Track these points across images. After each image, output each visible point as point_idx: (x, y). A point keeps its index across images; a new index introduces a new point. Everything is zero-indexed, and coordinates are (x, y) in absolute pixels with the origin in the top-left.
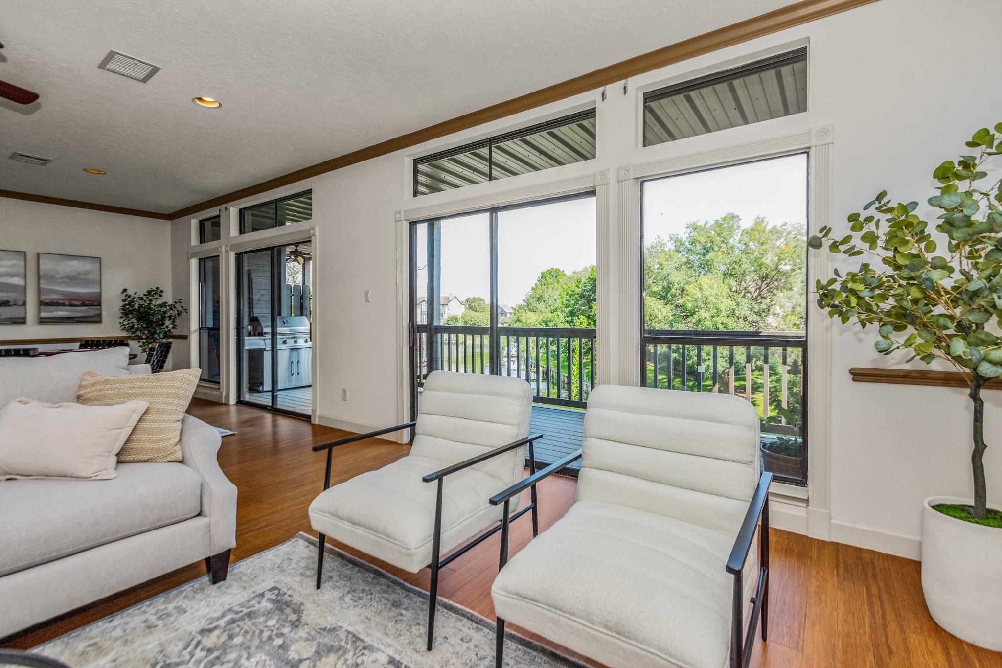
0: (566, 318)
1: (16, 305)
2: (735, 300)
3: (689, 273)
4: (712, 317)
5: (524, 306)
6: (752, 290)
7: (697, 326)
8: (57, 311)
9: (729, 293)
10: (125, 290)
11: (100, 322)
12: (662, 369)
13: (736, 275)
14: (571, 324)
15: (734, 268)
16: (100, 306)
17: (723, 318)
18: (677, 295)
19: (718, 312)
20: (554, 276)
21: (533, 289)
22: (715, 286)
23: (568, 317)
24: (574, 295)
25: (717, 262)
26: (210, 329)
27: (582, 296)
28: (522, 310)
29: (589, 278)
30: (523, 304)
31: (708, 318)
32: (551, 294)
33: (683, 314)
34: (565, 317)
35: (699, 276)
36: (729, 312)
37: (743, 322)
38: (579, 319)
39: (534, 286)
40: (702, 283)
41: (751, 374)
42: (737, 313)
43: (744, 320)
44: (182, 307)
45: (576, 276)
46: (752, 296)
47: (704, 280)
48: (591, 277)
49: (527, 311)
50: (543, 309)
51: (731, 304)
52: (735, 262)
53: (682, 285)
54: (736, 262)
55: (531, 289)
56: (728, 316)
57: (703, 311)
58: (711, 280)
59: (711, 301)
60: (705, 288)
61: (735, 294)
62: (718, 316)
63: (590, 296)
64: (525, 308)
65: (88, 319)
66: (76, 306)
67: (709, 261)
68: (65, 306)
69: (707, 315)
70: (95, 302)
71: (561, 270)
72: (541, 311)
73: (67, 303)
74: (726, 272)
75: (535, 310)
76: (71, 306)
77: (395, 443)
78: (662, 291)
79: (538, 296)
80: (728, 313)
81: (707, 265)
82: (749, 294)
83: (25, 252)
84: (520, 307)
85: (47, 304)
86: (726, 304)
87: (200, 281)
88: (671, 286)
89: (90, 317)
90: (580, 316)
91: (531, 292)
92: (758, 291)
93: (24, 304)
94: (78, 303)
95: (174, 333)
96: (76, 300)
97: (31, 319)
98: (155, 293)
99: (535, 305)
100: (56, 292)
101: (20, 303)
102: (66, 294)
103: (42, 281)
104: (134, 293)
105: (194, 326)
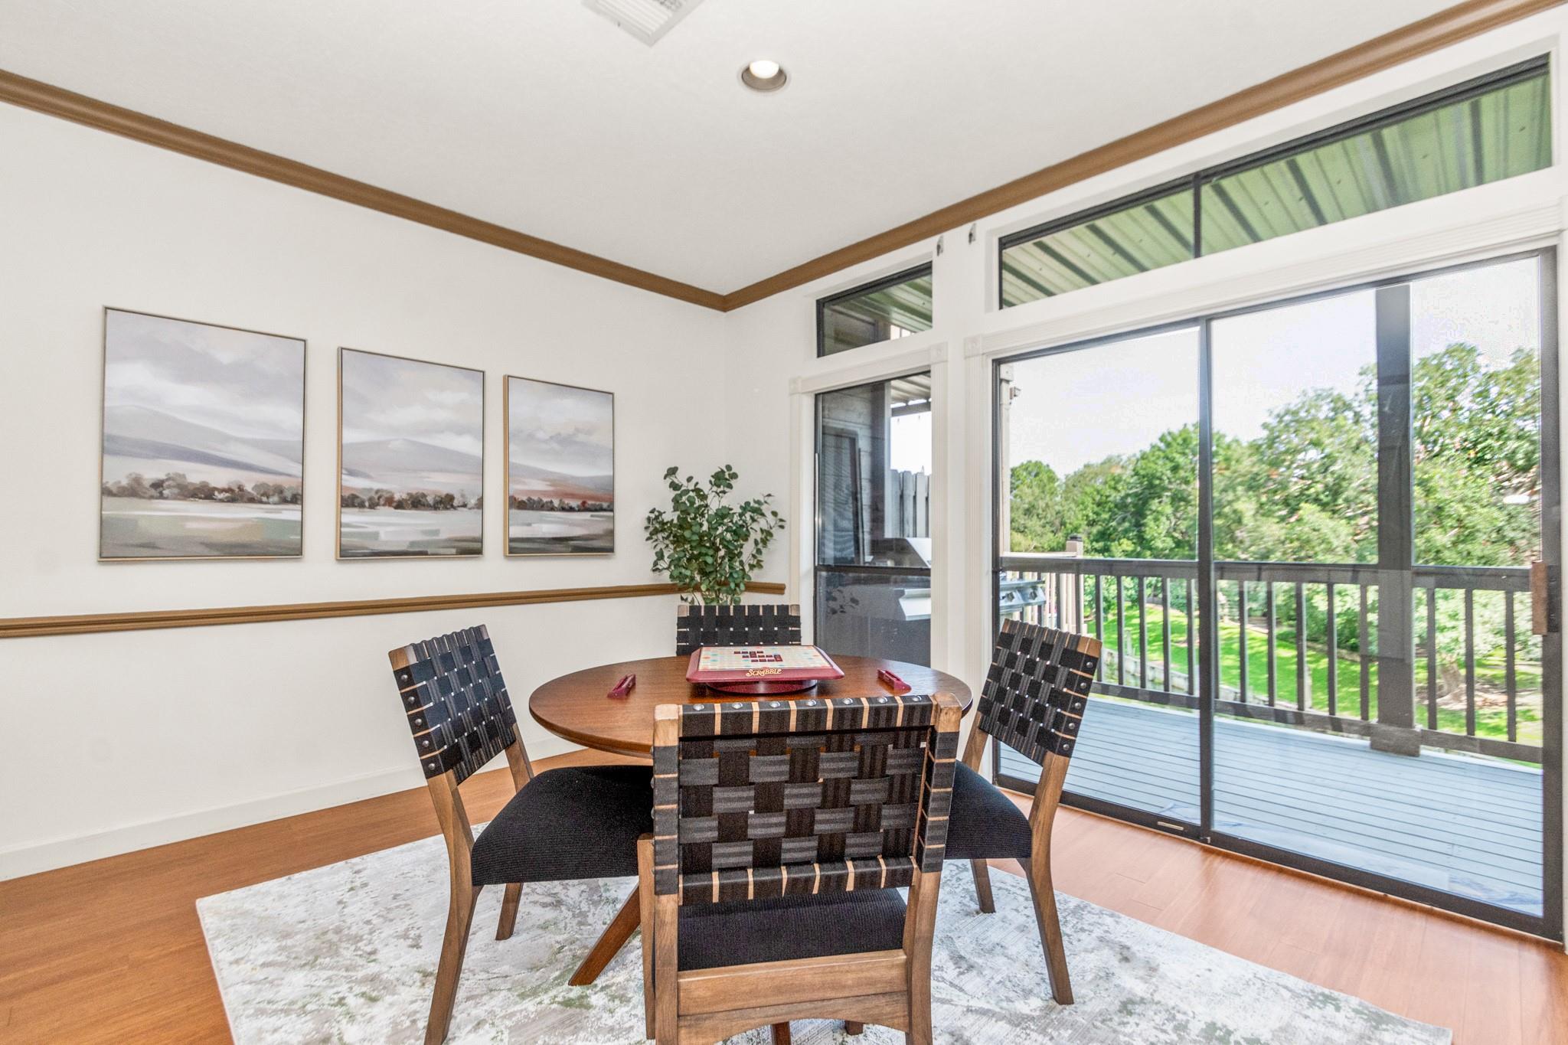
0: (1094, 543)
1: (465, 506)
8: (541, 521)
10: (672, 471)
12: (1283, 638)
16: (612, 510)
20: (1033, 474)
23: (1097, 541)
26: (828, 568)
32: (1050, 503)
34: (1092, 542)
44: (775, 514)
50: (1039, 530)
66: (571, 509)
68: (552, 509)
70: (599, 502)
71: (1045, 464)
73: (556, 503)
76: (563, 509)
78: (1323, 493)
79: (1026, 506)
83: (483, 372)
85: (522, 505)
87: (815, 450)
88: (1344, 484)
90: (1121, 541)
93: (480, 504)
94: (574, 503)
95: (756, 576)
96: (573, 496)
97: (494, 543)
98: (723, 479)
99: (1022, 522)
100: (535, 473)
101: (473, 501)
102: (555, 480)
103: (512, 447)
104: (690, 479)
105: (806, 561)
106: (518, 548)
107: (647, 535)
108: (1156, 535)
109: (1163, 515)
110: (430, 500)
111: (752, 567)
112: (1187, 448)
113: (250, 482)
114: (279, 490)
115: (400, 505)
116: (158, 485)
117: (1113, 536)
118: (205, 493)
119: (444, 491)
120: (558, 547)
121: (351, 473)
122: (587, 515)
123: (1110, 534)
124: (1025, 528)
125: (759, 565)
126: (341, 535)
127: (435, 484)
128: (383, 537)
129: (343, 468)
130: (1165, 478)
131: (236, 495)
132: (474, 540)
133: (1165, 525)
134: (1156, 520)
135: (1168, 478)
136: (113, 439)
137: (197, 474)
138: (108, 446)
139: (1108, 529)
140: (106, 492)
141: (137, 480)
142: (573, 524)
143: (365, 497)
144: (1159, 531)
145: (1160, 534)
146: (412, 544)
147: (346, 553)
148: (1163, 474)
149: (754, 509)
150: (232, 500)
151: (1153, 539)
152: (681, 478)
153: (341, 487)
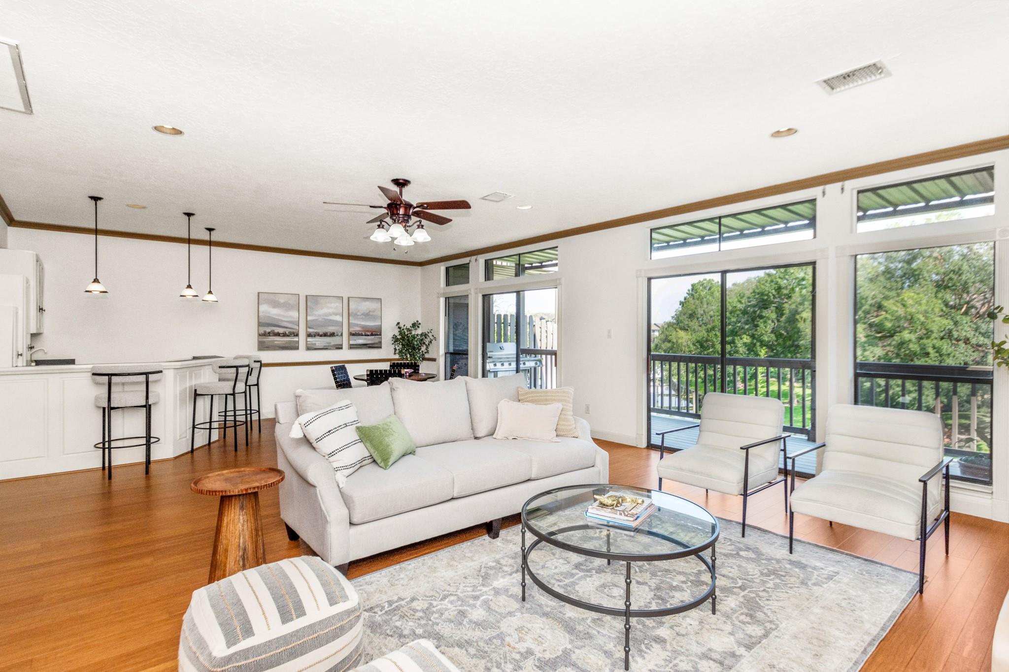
1: (338, 335)
2: (952, 319)
3: (888, 286)
4: (921, 338)
5: (674, 324)
6: (978, 305)
7: (899, 349)
9: (944, 309)
10: (398, 323)
11: (381, 347)
13: (954, 288)
14: (732, 345)
15: (951, 279)
16: (381, 335)
17: (935, 341)
18: (872, 312)
19: (928, 334)
20: (708, 288)
21: (682, 303)
22: (924, 302)
24: (736, 311)
25: (928, 272)
26: (451, 354)
27: (745, 312)
28: (670, 328)
29: (754, 292)
30: (672, 321)
31: (914, 340)
32: (706, 310)
33: (879, 335)
35: (902, 288)
36: (944, 333)
37: (963, 345)
38: (741, 339)
39: (683, 300)
40: (906, 299)
41: (976, 410)
42: (955, 334)
43: (966, 344)
44: (433, 336)
45: (736, 287)
46: (978, 313)
47: (908, 295)
48: (757, 291)
49: (678, 330)
50: (696, 327)
51: (947, 323)
52: (952, 271)
53: (879, 300)
54: (954, 271)
55: (679, 303)
56: (942, 338)
57: (907, 332)
58: (918, 294)
59: (918, 319)
60: (910, 304)
61: (953, 311)
62: (928, 338)
63: (755, 312)
64: (675, 326)
65: (374, 346)
66: (368, 335)
67: (915, 270)
68: (362, 335)
69: (913, 337)
70: (376, 332)
72: (694, 330)
73: (363, 334)
74: (940, 283)
75: (687, 328)
76: (366, 335)
77: (636, 447)
79: (690, 312)
80: (942, 334)
81: (914, 276)
82: (973, 310)
83: (342, 297)
84: (669, 325)
86: (939, 324)
87: (446, 315)
89: (374, 344)
91: (679, 308)
92: (986, 306)
93: (342, 335)
94: (369, 334)
95: (427, 356)
96: (368, 331)
97: (345, 345)
98: (415, 325)
99: (687, 323)
100: (357, 325)
101: (340, 334)
102: (363, 327)
103: (350, 318)
104: (404, 326)
105: (442, 351)
106: (352, 347)
107: (393, 342)
108: (764, 332)
109: (769, 319)
110: (329, 334)
111: (425, 353)
112: (787, 275)
113: (287, 331)
114: (294, 333)
115: (321, 336)
116: (269, 333)
117: (738, 333)
118: (278, 334)
119: (332, 331)
120: (365, 346)
121: (310, 328)
122: (373, 337)
123: (737, 332)
124: (689, 327)
125: (427, 352)
126: (307, 344)
127: (330, 329)
128: (317, 345)
129: (307, 327)
130: (771, 295)
131: (285, 335)
132: (340, 345)
133: (770, 326)
134: (765, 322)
135: (773, 295)
136: (261, 322)
137: (277, 330)
138: (260, 324)
139: (736, 328)
140: (260, 335)
141: (265, 332)
142: (369, 340)
143: (312, 334)
144: (766, 330)
145: (766, 332)
146: (325, 346)
147: (308, 349)
148: (769, 292)
149: (425, 335)
150: (284, 336)
151: (762, 335)
152: (401, 325)
153: (307, 331)
